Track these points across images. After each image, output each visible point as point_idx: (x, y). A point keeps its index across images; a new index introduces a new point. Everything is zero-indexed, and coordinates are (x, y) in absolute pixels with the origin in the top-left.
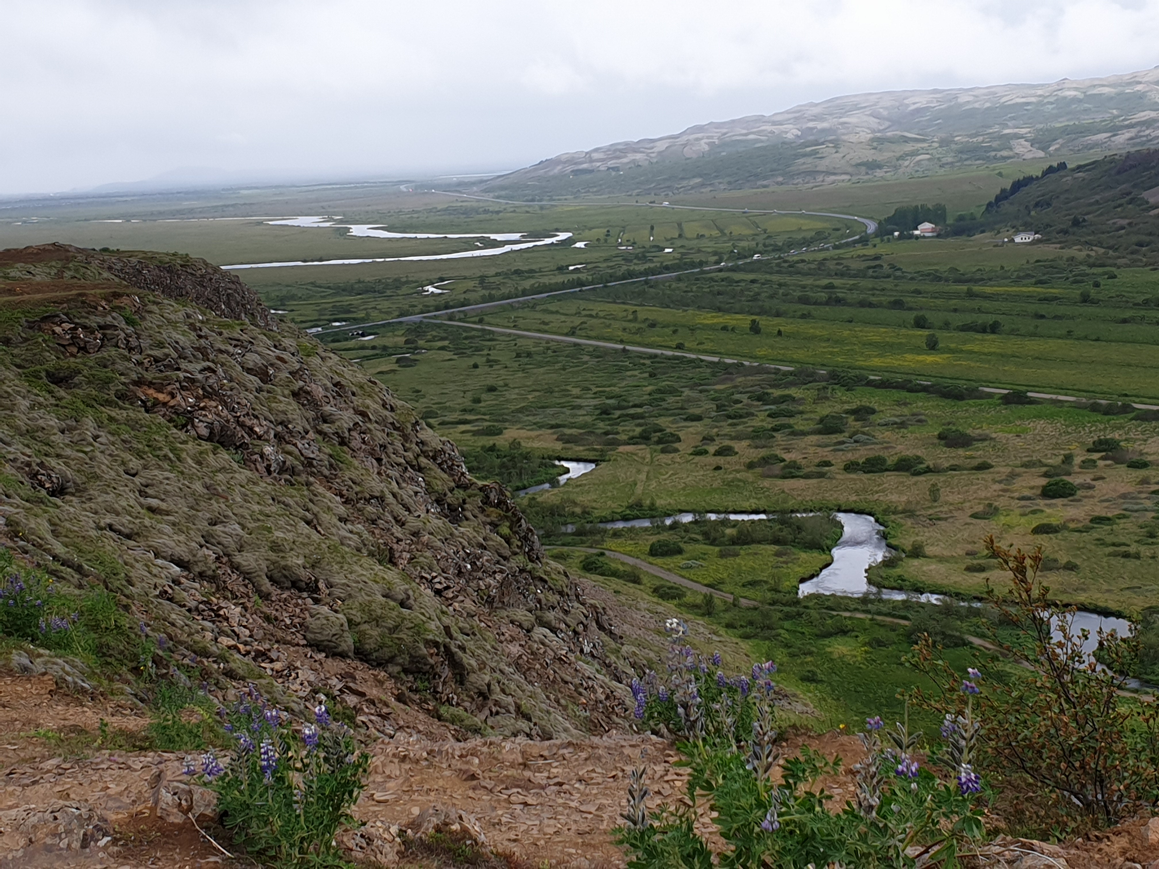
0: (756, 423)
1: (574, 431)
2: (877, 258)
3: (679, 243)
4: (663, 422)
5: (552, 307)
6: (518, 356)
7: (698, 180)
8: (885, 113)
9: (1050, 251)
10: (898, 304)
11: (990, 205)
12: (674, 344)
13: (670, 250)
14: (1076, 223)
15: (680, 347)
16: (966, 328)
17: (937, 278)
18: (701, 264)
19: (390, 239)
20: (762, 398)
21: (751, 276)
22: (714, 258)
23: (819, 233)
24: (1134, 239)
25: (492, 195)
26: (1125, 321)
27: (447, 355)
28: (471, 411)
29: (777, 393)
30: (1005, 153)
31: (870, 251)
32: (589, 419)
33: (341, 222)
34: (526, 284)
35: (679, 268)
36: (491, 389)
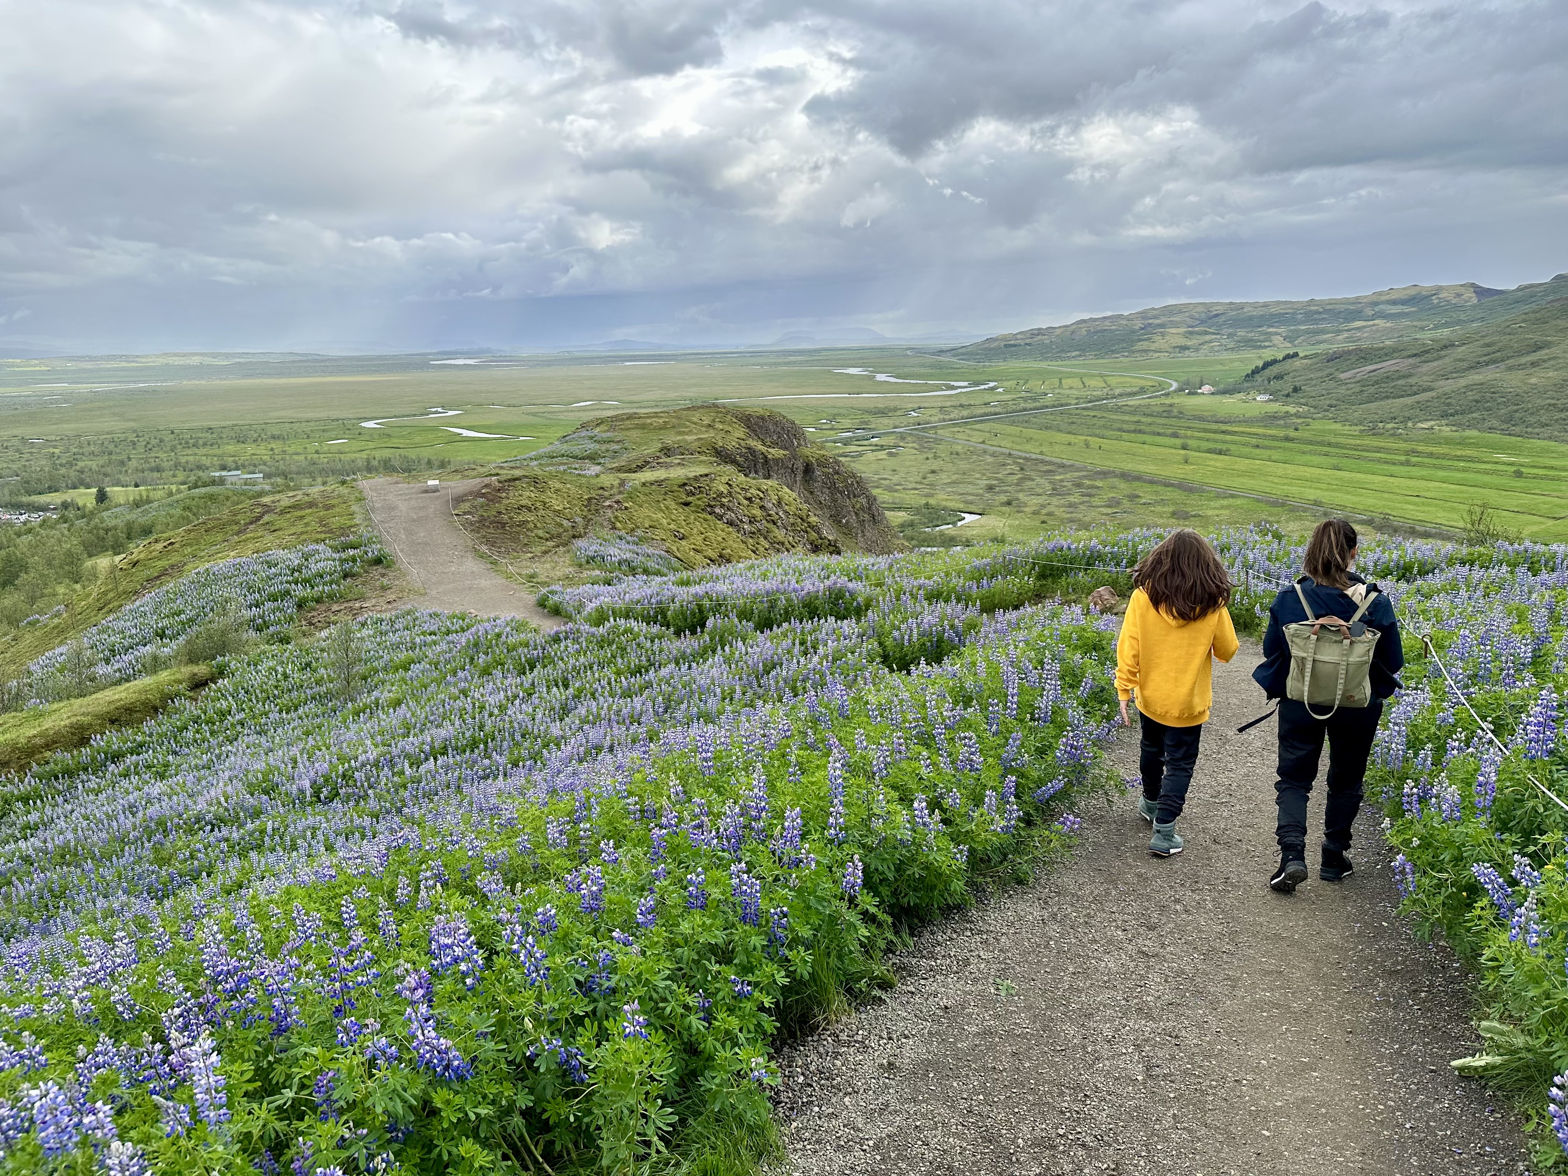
0: (1072, 499)
1: (971, 498)
2: (1171, 405)
4: (1021, 496)
5: (978, 426)
6: (952, 453)
7: (1077, 353)
8: (1197, 316)
9: (1275, 407)
10: (1175, 435)
11: (1248, 375)
12: (1038, 451)
13: (1051, 396)
14: (1296, 390)
15: (1041, 453)
16: (1210, 451)
17: (1201, 419)
18: (1067, 405)
19: (895, 383)
20: (1079, 485)
21: (1092, 413)
22: (1075, 402)
23: (1142, 388)
24: (1328, 402)
26: (1304, 453)
27: (915, 452)
28: (921, 483)
29: (1088, 482)
30: (1267, 344)
31: (1168, 401)
32: (981, 491)
33: (871, 372)
34: (965, 413)
35: (1054, 406)
36: (933, 472)
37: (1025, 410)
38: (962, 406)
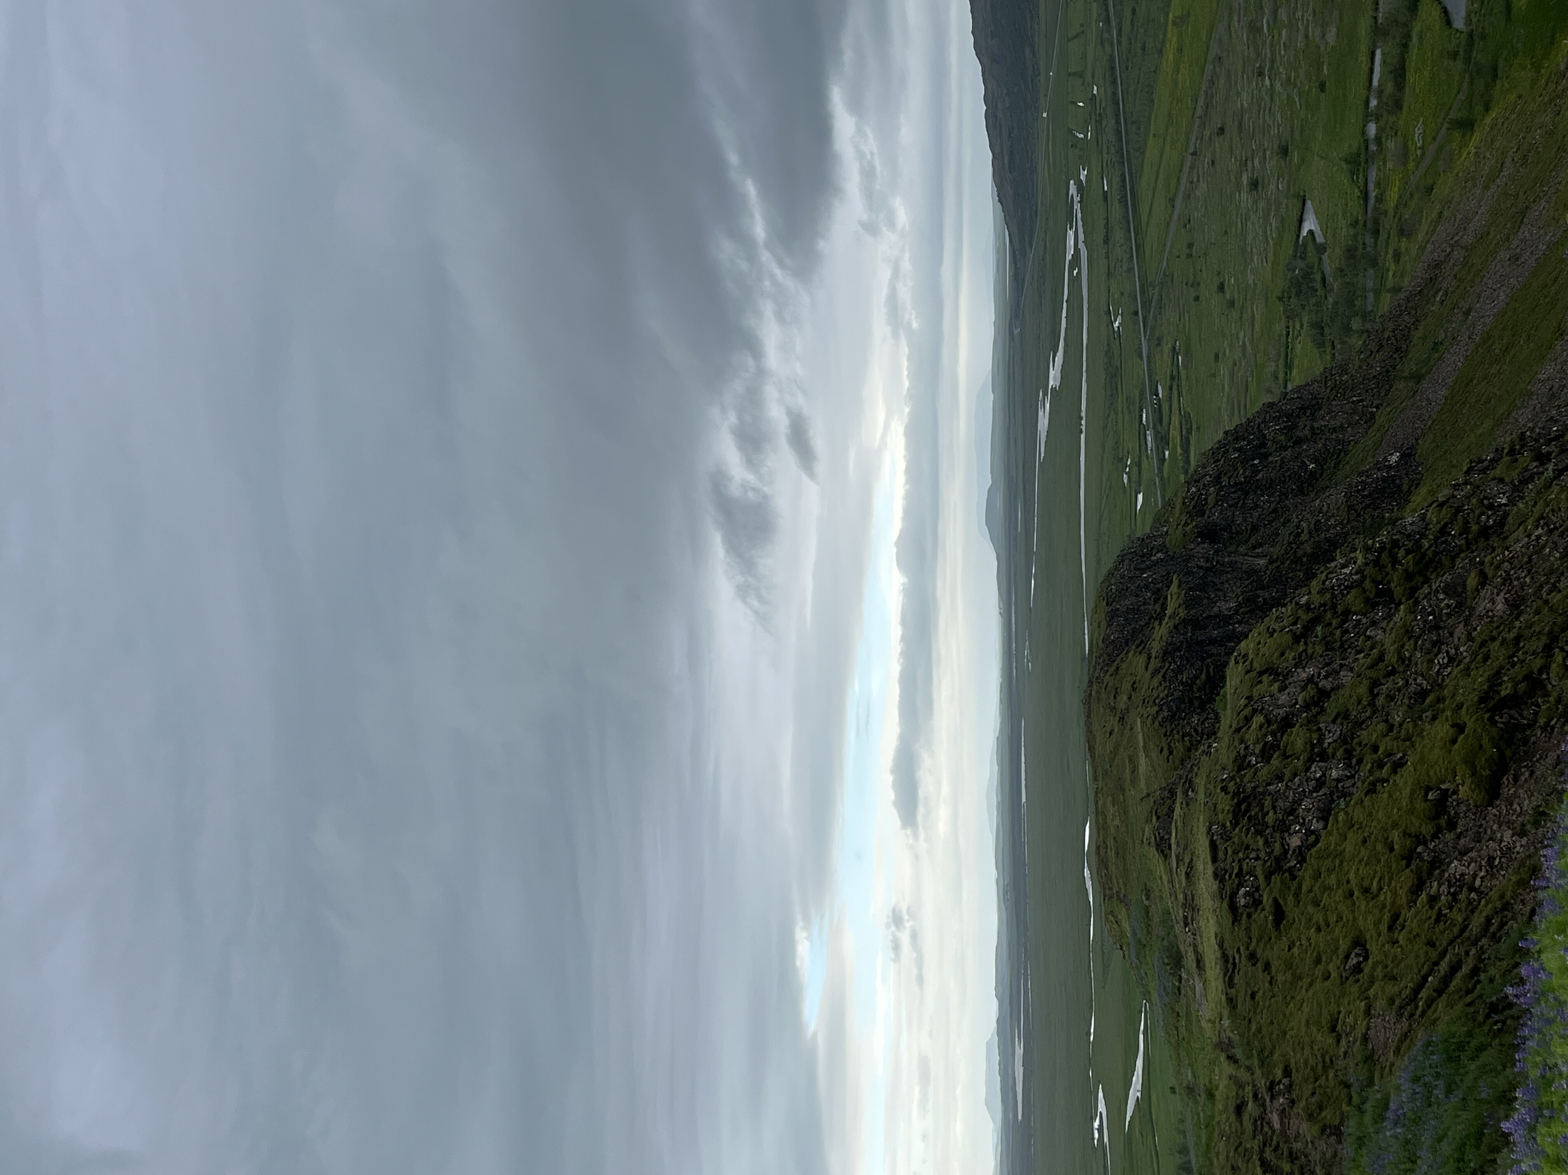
1: (1272, 220)
3: (1088, 78)
5: (1144, 218)
7: (1027, 51)
13: (1095, 88)
18: (1112, 60)
19: (1065, 352)
21: (1128, 17)
22: (1107, 48)
25: (1028, 250)
32: (1261, 202)
33: (1045, 394)
34: (1118, 235)
35: (1114, 82)
36: (1221, 288)
37: (1118, 132)
38: (1106, 241)
